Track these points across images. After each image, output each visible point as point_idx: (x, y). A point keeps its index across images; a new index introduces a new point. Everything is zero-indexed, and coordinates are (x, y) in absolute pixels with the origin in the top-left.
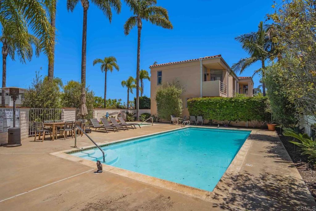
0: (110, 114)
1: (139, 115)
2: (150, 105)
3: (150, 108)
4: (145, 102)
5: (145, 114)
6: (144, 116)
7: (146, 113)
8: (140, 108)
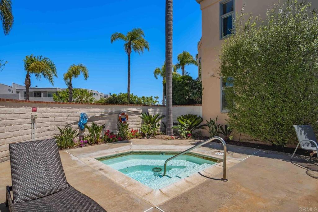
0: (92, 119)
1: (172, 119)
2: (201, 93)
3: (200, 103)
4: (187, 88)
5: (188, 117)
6: (186, 123)
7: (191, 114)
8: (173, 105)
